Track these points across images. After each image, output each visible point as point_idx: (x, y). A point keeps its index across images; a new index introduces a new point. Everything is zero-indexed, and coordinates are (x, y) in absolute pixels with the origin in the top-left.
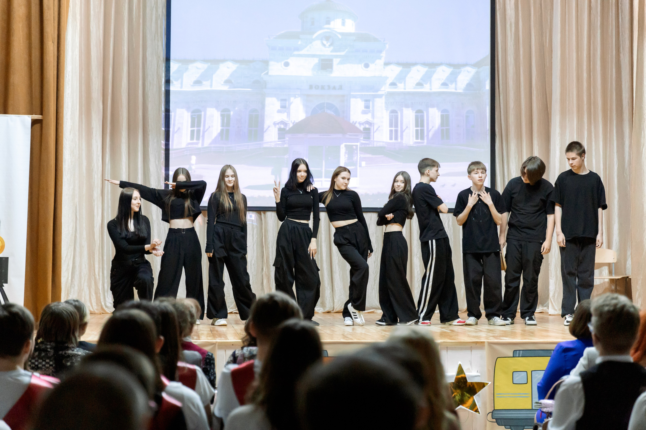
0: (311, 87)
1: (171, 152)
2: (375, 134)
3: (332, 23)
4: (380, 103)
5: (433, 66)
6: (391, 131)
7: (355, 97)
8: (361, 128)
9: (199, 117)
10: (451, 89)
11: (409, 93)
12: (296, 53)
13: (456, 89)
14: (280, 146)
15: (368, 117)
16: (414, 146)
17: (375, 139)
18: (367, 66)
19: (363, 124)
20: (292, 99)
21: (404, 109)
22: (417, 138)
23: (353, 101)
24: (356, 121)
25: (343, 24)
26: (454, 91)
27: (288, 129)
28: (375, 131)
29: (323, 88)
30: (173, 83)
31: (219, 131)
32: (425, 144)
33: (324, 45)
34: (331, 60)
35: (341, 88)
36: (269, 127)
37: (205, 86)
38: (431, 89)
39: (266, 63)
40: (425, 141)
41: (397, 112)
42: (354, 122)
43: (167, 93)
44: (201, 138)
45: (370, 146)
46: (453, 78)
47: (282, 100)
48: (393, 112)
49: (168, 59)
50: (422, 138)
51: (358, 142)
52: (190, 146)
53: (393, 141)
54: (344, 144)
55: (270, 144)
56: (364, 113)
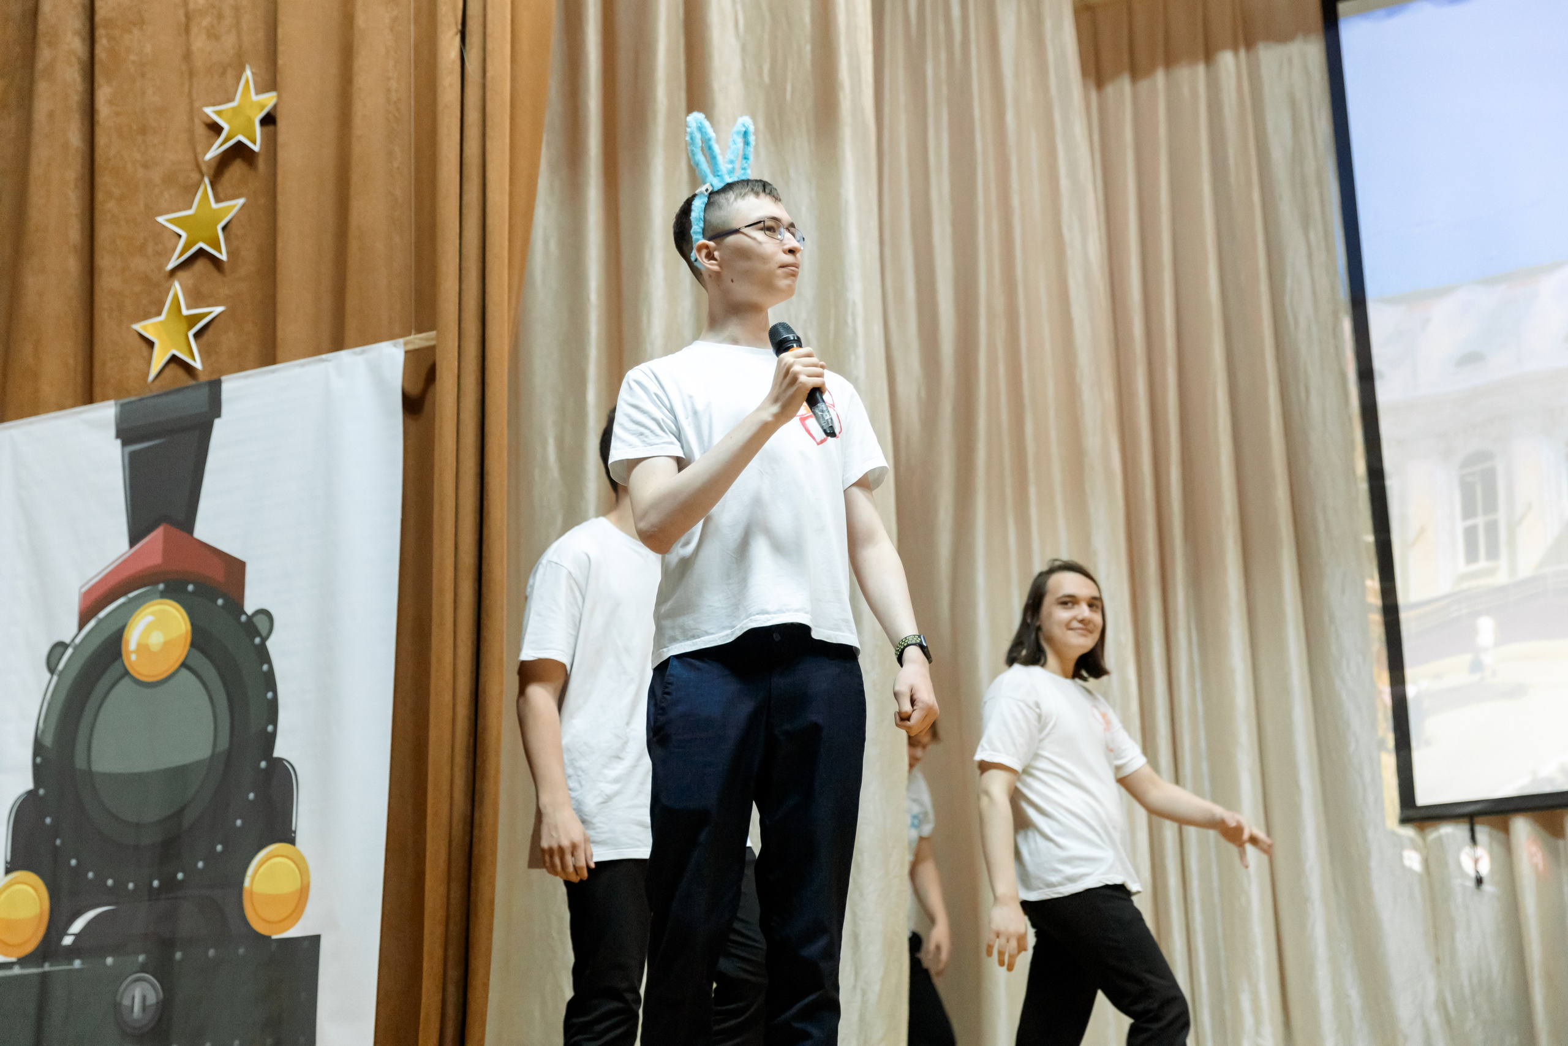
1: (1404, 616)
9: (1489, 479)
30: (1383, 377)
37: (1499, 367)
44: (1504, 551)
52: (1465, 585)
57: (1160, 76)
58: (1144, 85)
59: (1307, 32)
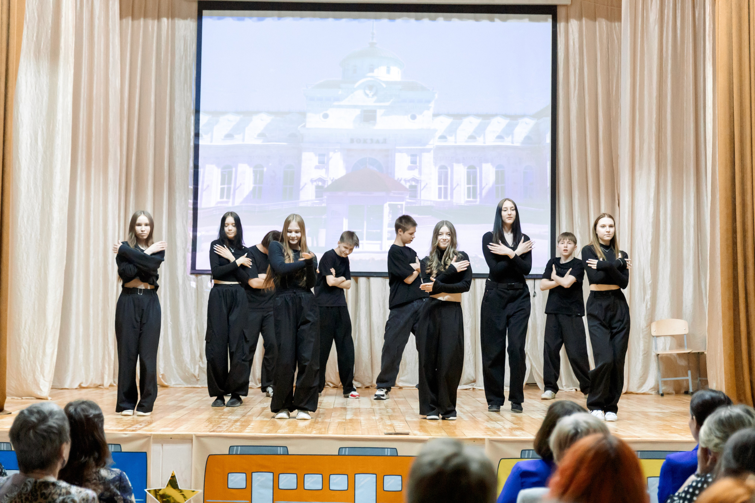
0: (352, 141)
1: (199, 211)
2: (423, 192)
3: (376, 71)
4: (428, 159)
5: (487, 117)
6: (440, 189)
7: (400, 151)
8: (407, 185)
9: (230, 173)
10: (507, 142)
11: (460, 147)
12: (336, 103)
13: (513, 143)
14: (317, 206)
15: (415, 174)
16: (466, 205)
17: (422, 198)
18: (414, 117)
19: (409, 181)
20: (331, 154)
21: (455, 164)
22: (469, 196)
23: (398, 155)
24: (402, 178)
25: (388, 71)
26: (510, 144)
27: (326, 186)
28: (422, 188)
29: (365, 141)
30: (202, 136)
31: (251, 189)
32: (478, 203)
33: (367, 95)
34: (375, 112)
35: (385, 141)
36: (306, 184)
37: (237, 140)
38: (484, 143)
39: (303, 114)
40: (478, 200)
41: (446, 168)
42: (400, 179)
43: (196, 147)
44: (231, 197)
45: (417, 205)
46: (509, 131)
47: (320, 155)
48: (442, 167)
49: (197, 111)
50: (475, 197)
51: (403, 201)
52: (219, 205)
53: (442, 200)
54: (388, 203)
55: (306, 203)
56: (410, 168)
57: (142, 21)
58: (136, 22)
59: (191, 18)
